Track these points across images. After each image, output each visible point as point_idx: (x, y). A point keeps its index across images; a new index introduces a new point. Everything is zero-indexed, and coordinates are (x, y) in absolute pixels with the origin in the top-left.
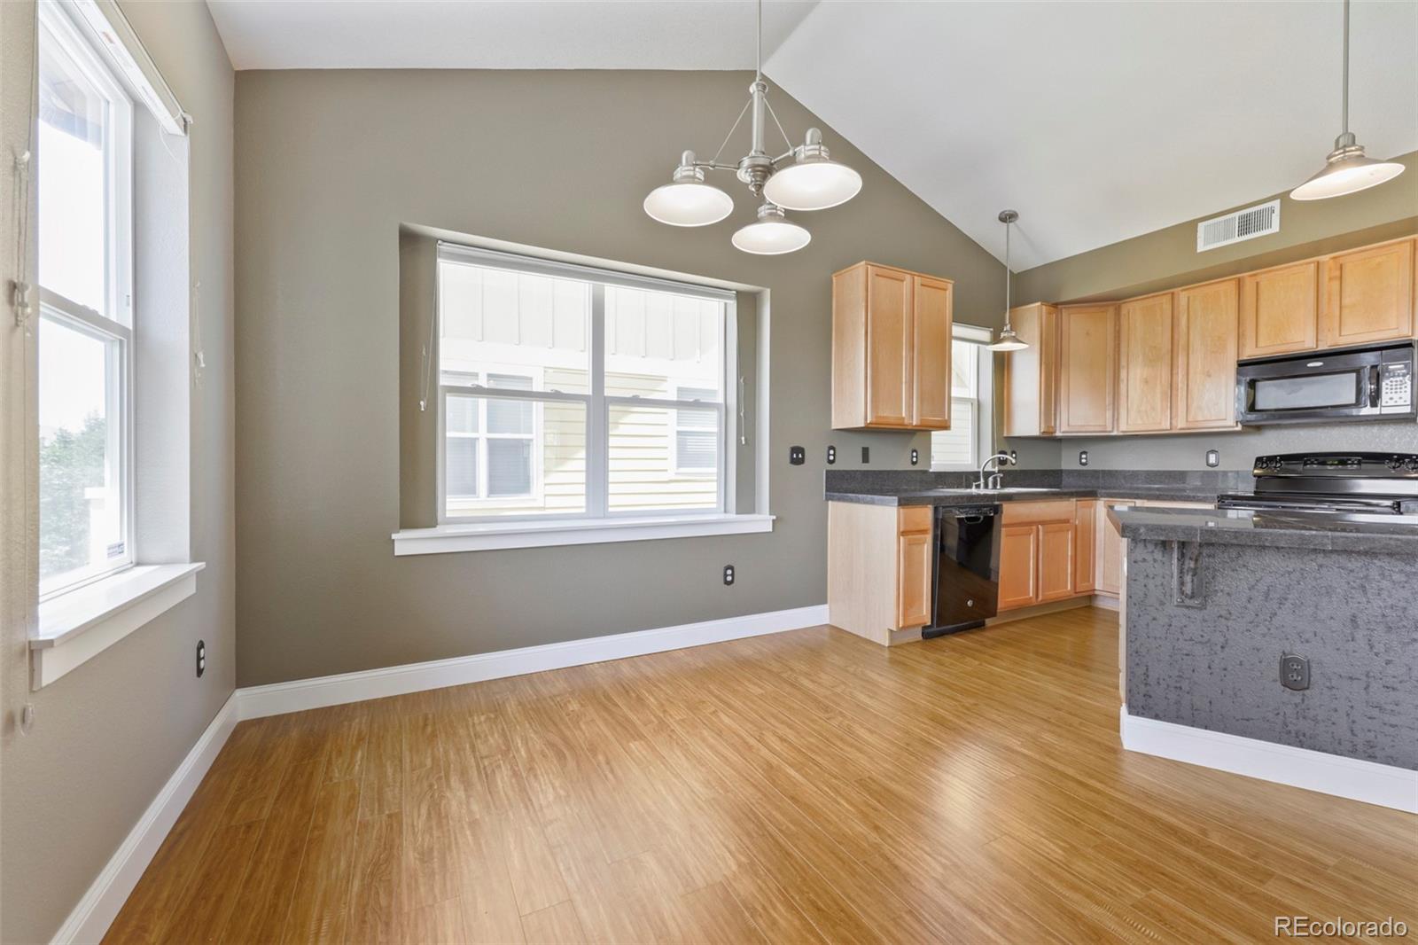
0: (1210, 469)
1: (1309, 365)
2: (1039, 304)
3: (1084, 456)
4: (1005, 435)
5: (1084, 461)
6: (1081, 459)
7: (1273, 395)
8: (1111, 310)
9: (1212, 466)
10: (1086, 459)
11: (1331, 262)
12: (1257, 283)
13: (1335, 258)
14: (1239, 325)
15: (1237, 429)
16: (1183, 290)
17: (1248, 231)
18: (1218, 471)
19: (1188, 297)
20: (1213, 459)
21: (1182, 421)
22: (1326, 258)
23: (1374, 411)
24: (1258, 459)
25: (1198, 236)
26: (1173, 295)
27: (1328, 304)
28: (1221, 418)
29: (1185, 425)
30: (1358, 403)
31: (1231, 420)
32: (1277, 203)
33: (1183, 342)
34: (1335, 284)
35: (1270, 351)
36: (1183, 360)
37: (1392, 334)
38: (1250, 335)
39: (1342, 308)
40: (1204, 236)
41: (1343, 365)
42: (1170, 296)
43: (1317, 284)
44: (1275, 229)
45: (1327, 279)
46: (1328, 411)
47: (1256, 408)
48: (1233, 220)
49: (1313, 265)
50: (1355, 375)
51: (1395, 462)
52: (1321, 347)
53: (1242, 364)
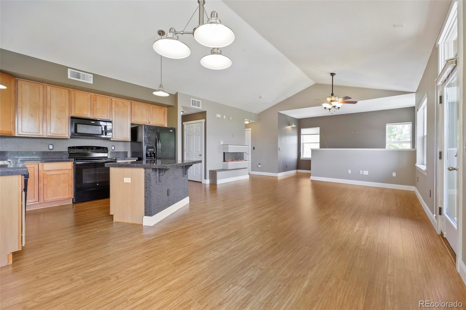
0: (50, 150)
1: (92, 122)
7: (82, 129)
8: (13, 80)
11: (94, 96)
12: (75, 94)
13: (95, 95)
14: (69, 105)
15: (68, 138)
16: (48, 85)
17: (84, 79)
18: (54, 152)
19: (51, 89)
20: (51, 147)
21: (49, 133)
22: (92, 94)
23: (106, 136)
24: (69, 148)
25: (68, 73)
26: (44, 85)
27: (93, 107)
28: (63, 134)
29: (50, 135)
30: (102, 134)
31: (67, 135)
32: (92, 75)
33: (48, 104)
34: (95, 102)
35: (79, 116)
36: (48, 111)
37: (107, 118)
38: (73, 109)
39: (96, 108)
40: (70, 74)
41: (99, 124)
42: (42, 85)
43: (91, 100)
44: (92, 83)
45: (92, 99)
46: (95, 135)
47: (78, 132)
48: (80, 74)
49: (90, 95)
50: (101, 127)
51: (103, 149)
52: (92, 118)
53: (72, 118)
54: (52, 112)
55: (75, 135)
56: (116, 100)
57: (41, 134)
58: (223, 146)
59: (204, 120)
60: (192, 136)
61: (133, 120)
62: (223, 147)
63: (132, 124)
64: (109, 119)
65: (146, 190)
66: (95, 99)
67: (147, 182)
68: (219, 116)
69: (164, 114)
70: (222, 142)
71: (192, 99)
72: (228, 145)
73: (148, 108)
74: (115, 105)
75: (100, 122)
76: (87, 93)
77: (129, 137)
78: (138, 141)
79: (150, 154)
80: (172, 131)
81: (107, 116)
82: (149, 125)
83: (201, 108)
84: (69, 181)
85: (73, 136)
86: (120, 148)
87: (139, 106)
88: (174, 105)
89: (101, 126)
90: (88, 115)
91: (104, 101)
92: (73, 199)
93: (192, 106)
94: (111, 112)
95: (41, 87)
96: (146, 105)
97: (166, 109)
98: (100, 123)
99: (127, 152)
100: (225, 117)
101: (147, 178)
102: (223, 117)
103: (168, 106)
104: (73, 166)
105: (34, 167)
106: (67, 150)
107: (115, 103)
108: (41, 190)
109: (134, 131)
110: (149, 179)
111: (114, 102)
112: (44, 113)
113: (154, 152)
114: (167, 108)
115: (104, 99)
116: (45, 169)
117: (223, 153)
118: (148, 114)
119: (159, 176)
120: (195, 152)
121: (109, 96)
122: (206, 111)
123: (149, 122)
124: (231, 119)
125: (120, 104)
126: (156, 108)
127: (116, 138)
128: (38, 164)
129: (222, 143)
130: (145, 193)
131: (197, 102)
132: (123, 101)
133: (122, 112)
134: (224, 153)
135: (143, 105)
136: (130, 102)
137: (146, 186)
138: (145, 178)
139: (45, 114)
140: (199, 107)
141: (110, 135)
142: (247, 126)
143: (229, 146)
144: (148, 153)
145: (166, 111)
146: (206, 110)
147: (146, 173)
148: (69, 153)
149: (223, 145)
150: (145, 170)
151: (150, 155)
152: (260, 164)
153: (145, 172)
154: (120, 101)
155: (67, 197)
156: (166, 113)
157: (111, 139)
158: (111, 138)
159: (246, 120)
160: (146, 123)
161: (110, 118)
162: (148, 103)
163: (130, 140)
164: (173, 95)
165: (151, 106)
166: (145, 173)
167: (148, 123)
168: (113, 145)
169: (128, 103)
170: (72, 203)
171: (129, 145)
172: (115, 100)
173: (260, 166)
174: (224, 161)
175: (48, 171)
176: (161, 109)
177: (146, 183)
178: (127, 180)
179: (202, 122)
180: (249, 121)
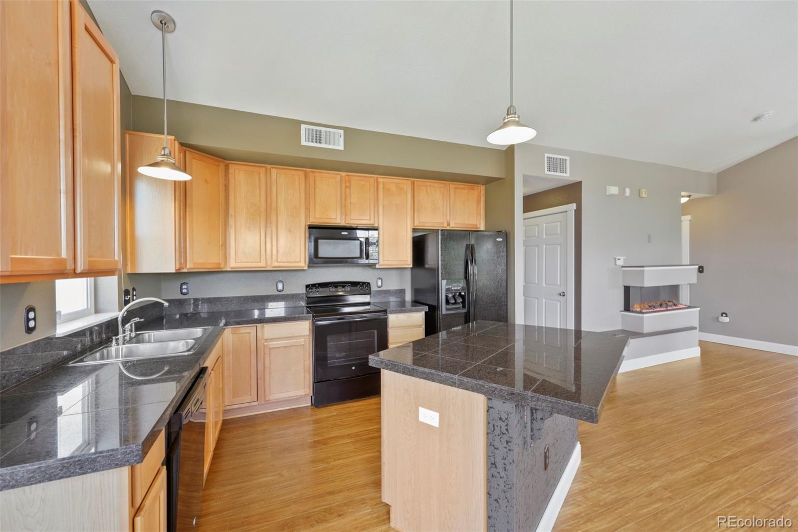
0: (279, 293)
1: (342, 233)
2: (173, 137)
3: (185, 287)
4: (129, 272)
5: (185, 291)
6: (181, 289)
7: (328, 249)
8: (222, 166)
9: (280, 291)
10: (187, 289)
11: (346, 177)
12: (315, 177)
13: (348, 175)
14: (306, 202)
15: (305, 268)
16: (273, 168)
17: (328, 143)
18: (284, 295)
19: (277, 174)
20: (280, 287)
21: (275, 261)
22: (343, 174)
23: (367, 261)
24: (307, 286)
25: (301, 133)
26: (266, 169)
27: (345, 200)
28: (297, 261)
29: (276, 264)
30: (361, 257)
31: (303, 263)
32: (342, 132)
33: (274, 205)
34: (348, 190)
35: (321, 221)
36: (274, 218)
37: (369, 222)
38: (312, 209)
39: (350, 203)
40: (305, 135)
41: (355, 236)
42: (264, 169)
43: (341, 187)
44: (342, 148)
45: (344, 186)
46: (349, 260)
47: (319, 256)
48: (321, 131)
49: (339, 176)
50: (359, 242)
51: (361, 286)
52: (343, 224)
53: (311, 227)
54: (279, 219)
55: (316, 260)
56: (386, 180)
57: (262, 264)
58: (623, 269)
59: (574, 206)
60: (538, 246)
61: (417, 222)
62: (624, 271)
63: (414, 230)
64: (372, 223)
65: (493, 471)
66: (348, 184)
67: (497, 444)
68: (614, 190)
69: (479, 202)
70: (622, 258)
71: (546, 155)
72: (643, 267)
73: (445, 192)
74: (383, 192)
75: (358, 231)
76: (335, 174)
77: (410, 258)
78: (427, 266)
79: (454, 296)
80: (501, 240)
81: (368, 218)
82: (448, 228)
83: (568, 175)
84: (304, 361)
85: (311, 265)
86: (392, 283)
87: (428, 188)
88: (503, 177)
89: (358, 239)
90: (337, 220)
91: (363, 185)
92: (311, 397)
93: (547, 172)
94: (376, 209)
95: (262, 171)
96: (442, 185)
97: (483, 188)
98: (356, 234)
99: (404, 289)
100: (628, 192)
101: (497, 432)
102: (624, 192)
103: (488, 181)
104: (311, 328)
105: (250, 333)
106: (304, 291)
107: (383, 188)
108: (261, 378)
109: (419, 245)
110: (505, 438)
111: (381, 186)
112: (268, 222)
113: (463, 294)
114: (484, 186)
115: (363, 183)
116: (266, 336)
117: (623, 287)
118: (445, 205)
119: (532, 420)
120: (544, 285)
121: (372, 173)
122: (581, 182)
123: (447, 222)
124: (644, 195)
125: (393, 188)
126: (462, 189)
127: (386, 263)
128: (257, 326)
129: (620, 263)
130: (488, 481)
131: (558, 161)
132: (398, 181)
133: (396, 204)
134: (627, 289)
135: (436, 185)
136: (410, 182)
137: (492, 459)
138: (488, 428)
139: (269, 225)
140: (564, 175)
141: (375, 258)
142: (685, 209)
143: (646, 269)
144: (450, 296)
145: (483, 193)
146: (579, 180)
147: (491, 410)
148: (307, 297)
149: (622, 267)
150: (489, 399)
151: (453, 301)
152: (724, 314)
153: (489, 409)
154: (391, 182)
155: (301, 392)
156: (483, 199)
157: (377, 266)
158: (376, 263)
159: (683, 193)
160: (442, 225)
161: (374, 222)
162: (444, 180)
163: (411, 266)
164: (503, 150)
165: (452, 186)
166: (488, 411)
167: (445, 225)
168: (379, 277)
169: (406, 183)
170: (310, 404)
171: (408, 274)
172: (383, 183)
173: (727, 320)
174: (627, 308)
175: (272, 340)
176: (472, 189)
177: (491, 446)
178: (429, 417)
179: (566, 212)
180: (689, 196)
